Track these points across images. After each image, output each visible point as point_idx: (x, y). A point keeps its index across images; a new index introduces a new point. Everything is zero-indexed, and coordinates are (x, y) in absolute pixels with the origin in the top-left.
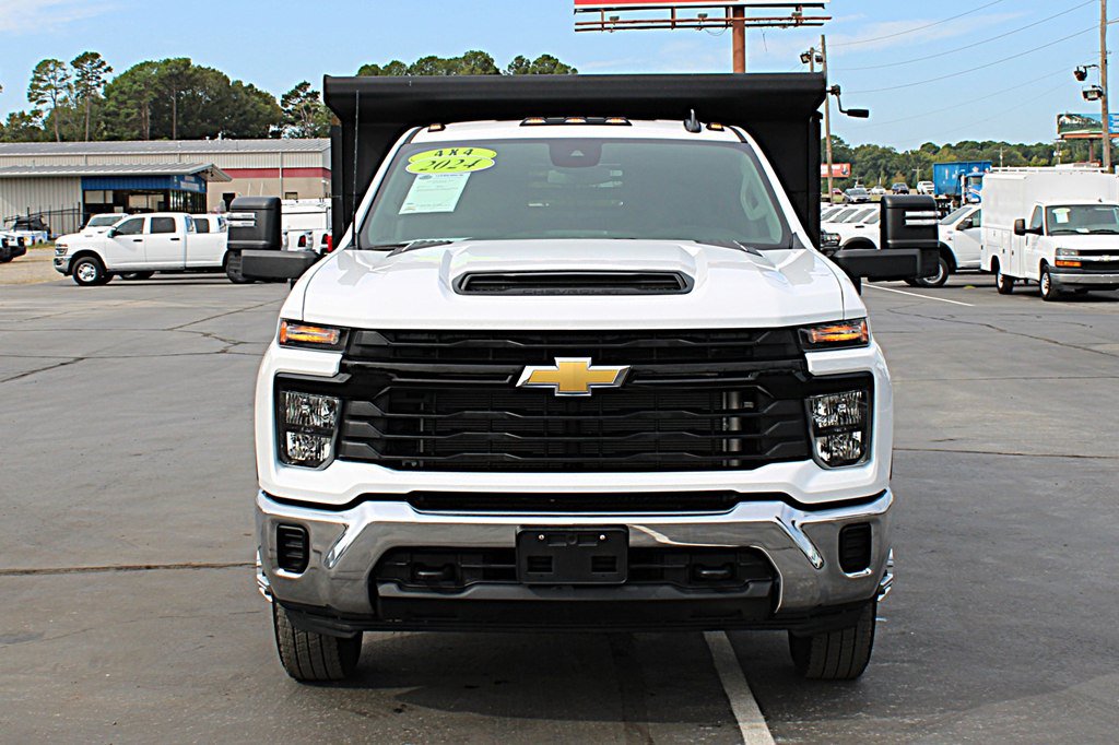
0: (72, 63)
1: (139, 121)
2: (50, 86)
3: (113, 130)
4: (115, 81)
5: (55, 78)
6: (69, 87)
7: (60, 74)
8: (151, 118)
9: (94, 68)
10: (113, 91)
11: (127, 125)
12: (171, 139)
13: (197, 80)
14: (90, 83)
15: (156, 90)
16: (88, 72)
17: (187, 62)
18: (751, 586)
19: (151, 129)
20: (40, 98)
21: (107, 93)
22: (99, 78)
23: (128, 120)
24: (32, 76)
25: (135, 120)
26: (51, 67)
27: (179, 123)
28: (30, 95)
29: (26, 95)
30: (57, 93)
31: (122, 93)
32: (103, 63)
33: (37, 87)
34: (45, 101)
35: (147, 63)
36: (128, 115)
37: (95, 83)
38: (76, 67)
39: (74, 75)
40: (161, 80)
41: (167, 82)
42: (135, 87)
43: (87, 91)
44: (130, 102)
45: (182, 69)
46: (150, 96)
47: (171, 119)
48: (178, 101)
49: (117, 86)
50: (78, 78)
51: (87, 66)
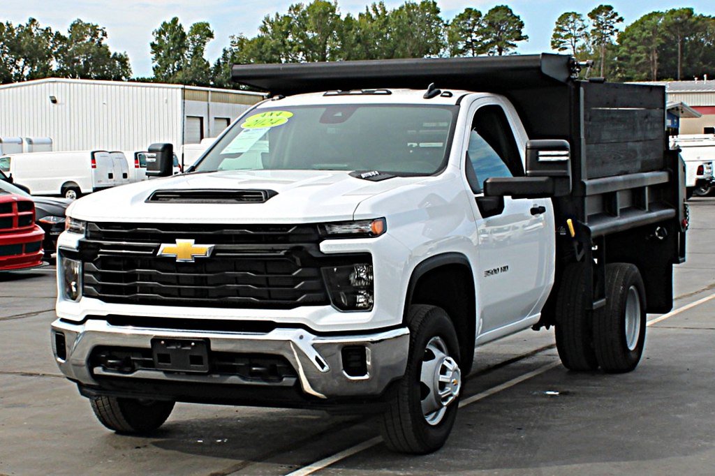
0: (589, 15)
1: (647, 64)
2: (570, 35)
3: (625, 72)
4: (627, 29)
5: (574, 28)
6: (586, 35)
7: (579, 24)
8: (658, 60)
9: (608, 18)
10: (625, 38)
11: (637, 67)
12: (676, 79)
13: (698, 27)
14: (604, 32)
15: (664, 37)
16: (602, 23)
17: (690, 12)
18: (284, 379)
19: (658, 71)
20: (562, 45)
21: (620, 40)
22: (612, 27)
23: (638, 63)
24: (555, 27)
25: (644, 63)
26: (571, 19)
27: (684, 65)
28: (553, 43)
29: (550, 43)
30: (576, 41)
31: (633, 39)
32: (616, 14)
33: (560, 36)
34: (566, 48)
35: (655, 14)
36: (638, 59)
37: (609, 31)
38: (592, 18)
39: (590, 25)
40: (668, 28)
41: (672, 29)
42: (644, 34)
43: (602, 38)
44: (640, 48)
45: (686, 17)
46: (658, 41)
47: (677, 62)
48: (682, 46)
49: (628, 34)
50: (595, 28)
51: (602, 17)
